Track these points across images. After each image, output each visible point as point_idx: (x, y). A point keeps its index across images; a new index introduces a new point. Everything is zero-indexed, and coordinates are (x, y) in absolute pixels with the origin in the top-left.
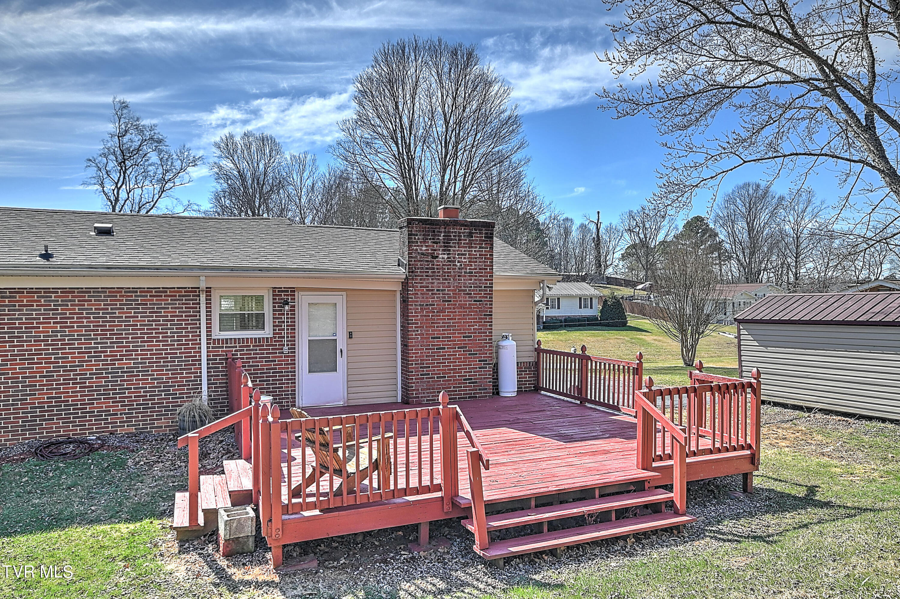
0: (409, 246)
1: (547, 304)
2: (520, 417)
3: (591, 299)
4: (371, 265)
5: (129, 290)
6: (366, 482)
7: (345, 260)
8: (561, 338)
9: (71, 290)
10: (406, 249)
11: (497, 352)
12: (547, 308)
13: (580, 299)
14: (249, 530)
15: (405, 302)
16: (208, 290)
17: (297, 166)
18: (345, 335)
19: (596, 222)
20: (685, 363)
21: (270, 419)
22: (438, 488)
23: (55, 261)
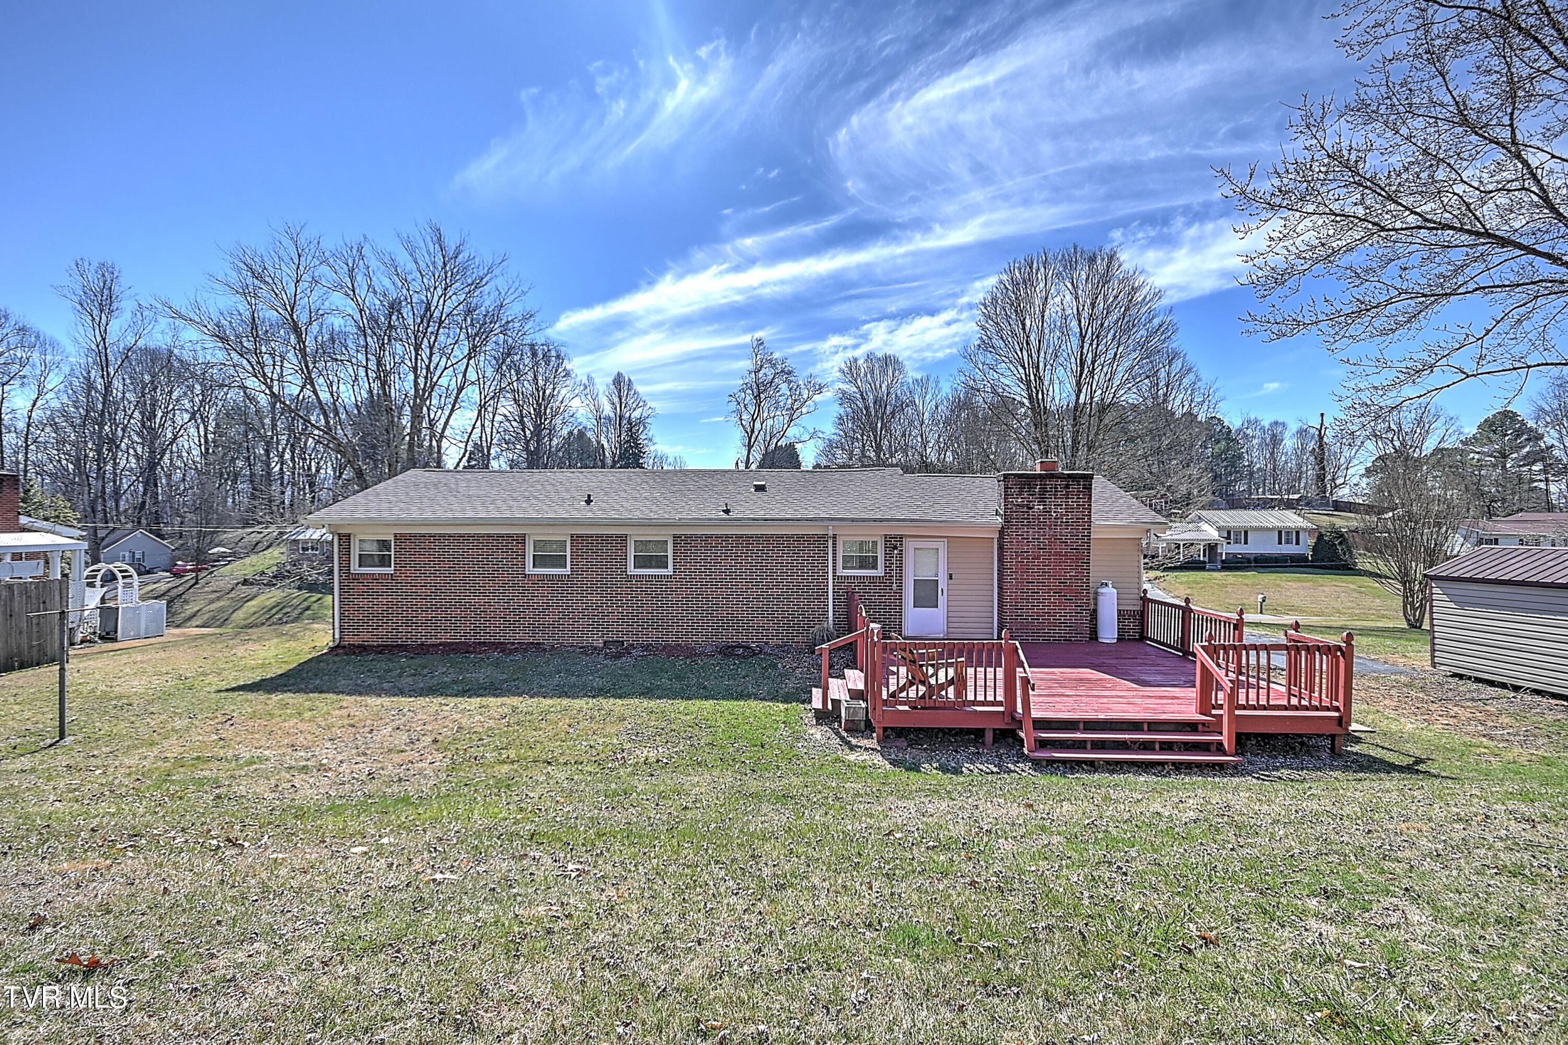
0: (1005, 499)
1: (1228, 537)
2: (1107, 661)
3: (1298, 533)
4: (972, 514)
5: (778, 536)
6: (943, 693)
7: (947, 509)
8: (1246, 581)
9: (741, 536)
10: (1002, 501)
11: (1096, 599)
12: (1229, 543)
13: (1280, 533)
14: (861, 716)
15: (1001, 548)
16: (835, 537)
17: (919, 390)
18: (946, 576)
19: (1319, 427)
20: (1409, 624)
21: (876, 639)
22: (1000, 704)
23: (732, 515)
